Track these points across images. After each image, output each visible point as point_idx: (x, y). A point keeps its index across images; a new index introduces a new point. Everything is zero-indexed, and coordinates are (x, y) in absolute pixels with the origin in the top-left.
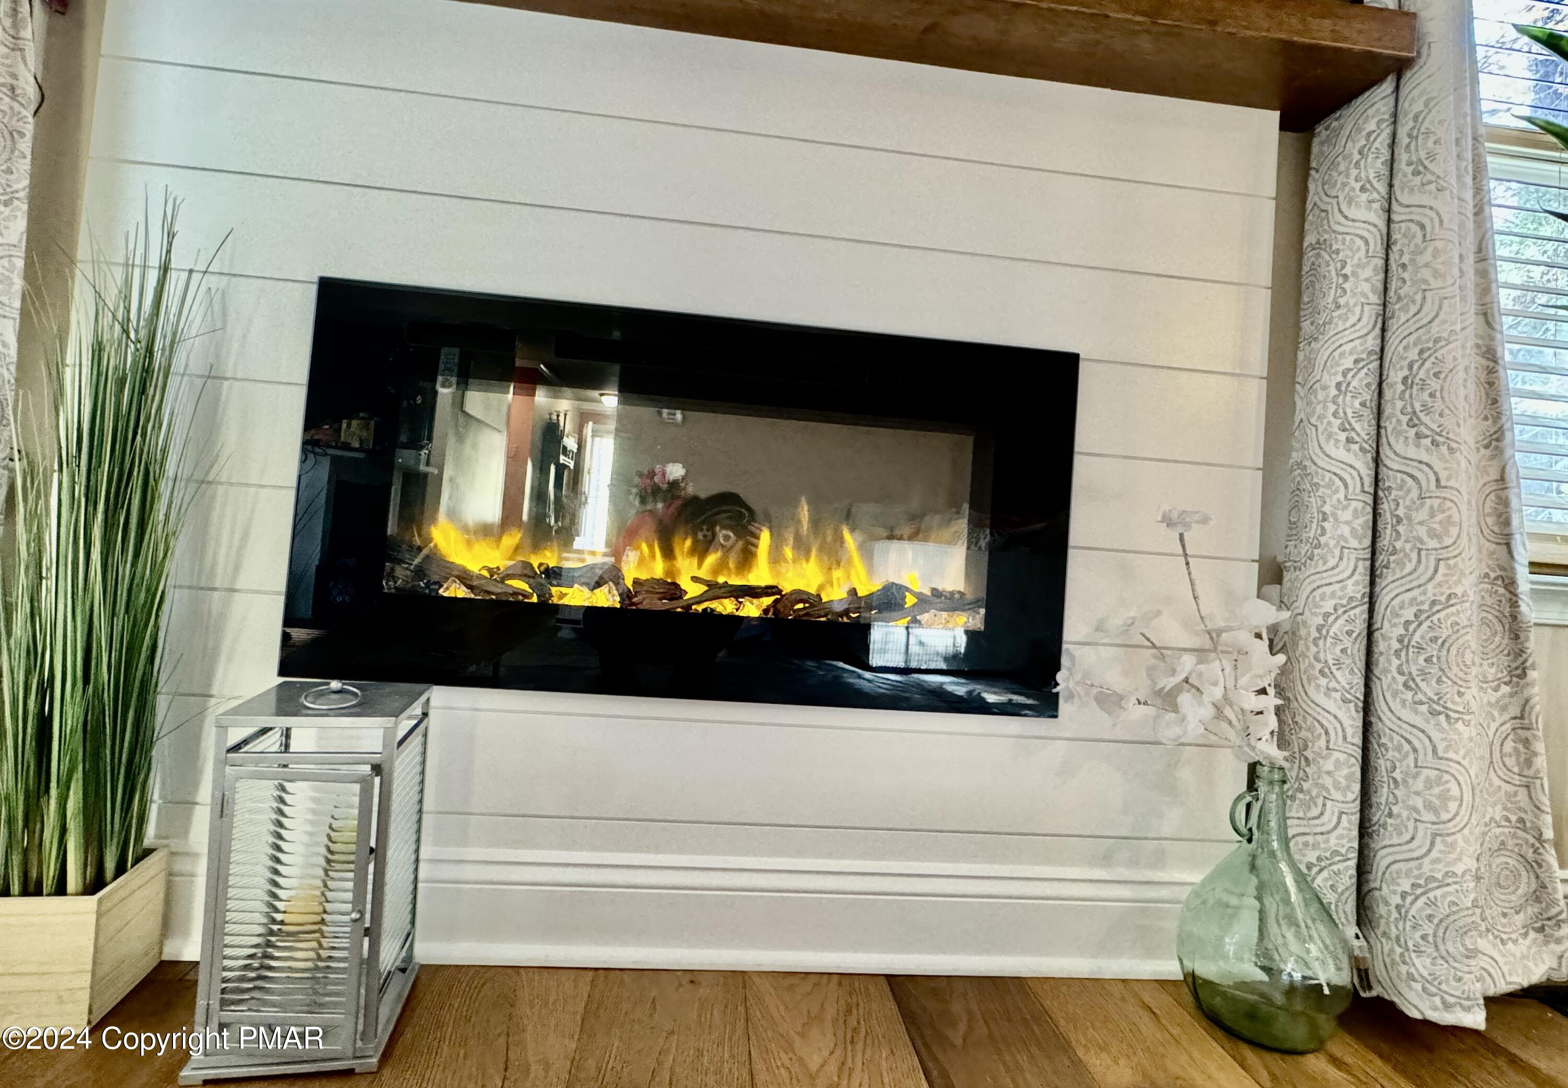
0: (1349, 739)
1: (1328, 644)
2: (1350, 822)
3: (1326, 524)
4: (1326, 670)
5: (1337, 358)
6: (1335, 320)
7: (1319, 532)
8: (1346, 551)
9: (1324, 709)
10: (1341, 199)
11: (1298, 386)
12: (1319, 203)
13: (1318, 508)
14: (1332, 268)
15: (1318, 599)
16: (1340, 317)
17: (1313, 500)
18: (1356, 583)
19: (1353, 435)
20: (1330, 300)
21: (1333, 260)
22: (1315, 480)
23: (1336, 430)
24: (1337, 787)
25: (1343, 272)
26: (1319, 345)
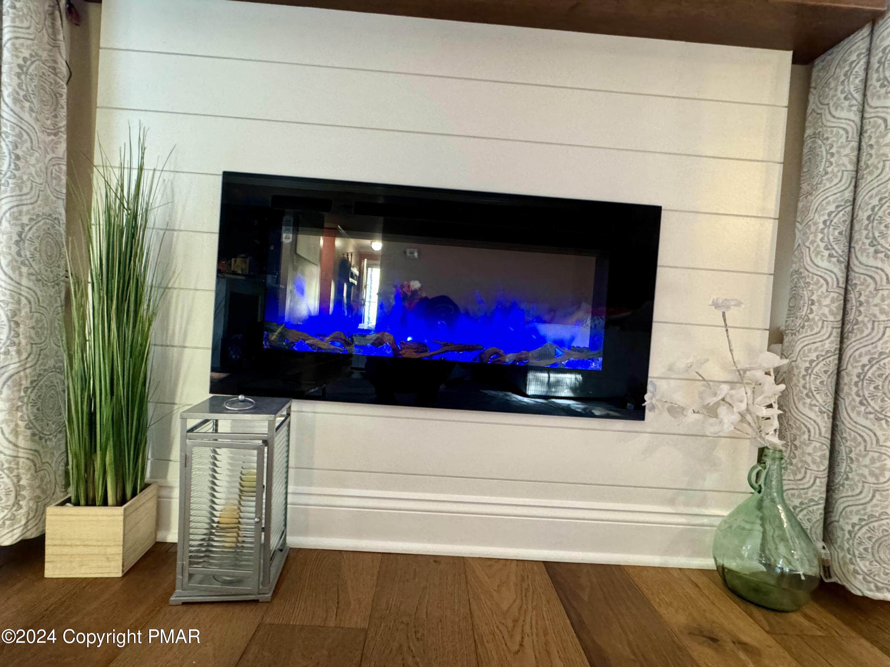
0: (823, 435)
1: (812, 379)
2: (821, 482)
3: (813, 307)
4: (810, 394)
5: (825, 205)
6: (824, 182)
7: (809, 311)
8: (825, 323)
9: (807, 417)
10: (831, 105)
11: (797, 223)
12: (816, 108)
13: (808, 297)
14: (823, 149)
15: (806, 351)
16: (827, 179)
17: (805, 292)
18: (832, 342)
19: (833, 252)
20: (821, 169)
21: (824, 144)
22: (807, 280)
23: (822, 249)
24: (814, 462)
25: (831, 151)
26: (813, 198)
